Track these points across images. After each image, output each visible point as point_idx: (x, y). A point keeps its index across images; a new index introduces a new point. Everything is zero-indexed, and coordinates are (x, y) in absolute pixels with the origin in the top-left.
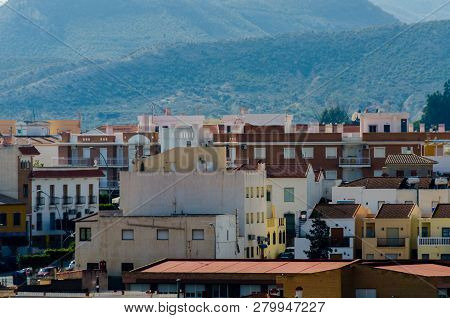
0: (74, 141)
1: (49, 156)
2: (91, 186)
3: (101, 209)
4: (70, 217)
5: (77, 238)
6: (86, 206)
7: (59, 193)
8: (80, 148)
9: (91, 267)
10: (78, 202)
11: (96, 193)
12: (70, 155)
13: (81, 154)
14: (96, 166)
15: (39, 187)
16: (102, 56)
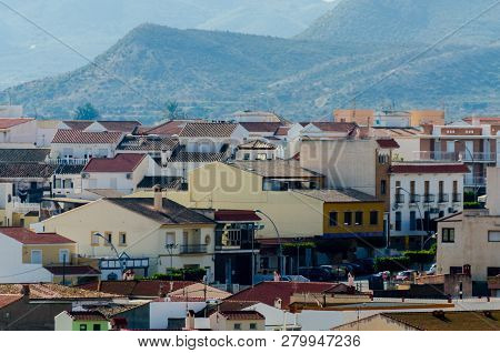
0: (437, 134)
1: (409, 150)
2: (455, 183)
3: (465, 207)
4: (432, 216)
5: (439, 240)
6: (449, 205)
7: (420, 190)
8: (443, 141)
9: (454, 270)
10: (441, 200)
11: (460, 190)
12: (432, 149)
13: (444, 148)
14: (461, 161)
15: (398, 183)
16: (469, 41)
